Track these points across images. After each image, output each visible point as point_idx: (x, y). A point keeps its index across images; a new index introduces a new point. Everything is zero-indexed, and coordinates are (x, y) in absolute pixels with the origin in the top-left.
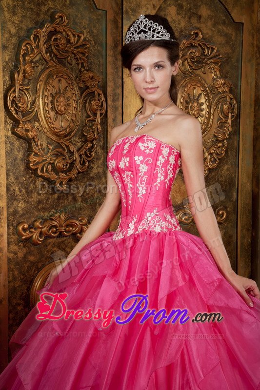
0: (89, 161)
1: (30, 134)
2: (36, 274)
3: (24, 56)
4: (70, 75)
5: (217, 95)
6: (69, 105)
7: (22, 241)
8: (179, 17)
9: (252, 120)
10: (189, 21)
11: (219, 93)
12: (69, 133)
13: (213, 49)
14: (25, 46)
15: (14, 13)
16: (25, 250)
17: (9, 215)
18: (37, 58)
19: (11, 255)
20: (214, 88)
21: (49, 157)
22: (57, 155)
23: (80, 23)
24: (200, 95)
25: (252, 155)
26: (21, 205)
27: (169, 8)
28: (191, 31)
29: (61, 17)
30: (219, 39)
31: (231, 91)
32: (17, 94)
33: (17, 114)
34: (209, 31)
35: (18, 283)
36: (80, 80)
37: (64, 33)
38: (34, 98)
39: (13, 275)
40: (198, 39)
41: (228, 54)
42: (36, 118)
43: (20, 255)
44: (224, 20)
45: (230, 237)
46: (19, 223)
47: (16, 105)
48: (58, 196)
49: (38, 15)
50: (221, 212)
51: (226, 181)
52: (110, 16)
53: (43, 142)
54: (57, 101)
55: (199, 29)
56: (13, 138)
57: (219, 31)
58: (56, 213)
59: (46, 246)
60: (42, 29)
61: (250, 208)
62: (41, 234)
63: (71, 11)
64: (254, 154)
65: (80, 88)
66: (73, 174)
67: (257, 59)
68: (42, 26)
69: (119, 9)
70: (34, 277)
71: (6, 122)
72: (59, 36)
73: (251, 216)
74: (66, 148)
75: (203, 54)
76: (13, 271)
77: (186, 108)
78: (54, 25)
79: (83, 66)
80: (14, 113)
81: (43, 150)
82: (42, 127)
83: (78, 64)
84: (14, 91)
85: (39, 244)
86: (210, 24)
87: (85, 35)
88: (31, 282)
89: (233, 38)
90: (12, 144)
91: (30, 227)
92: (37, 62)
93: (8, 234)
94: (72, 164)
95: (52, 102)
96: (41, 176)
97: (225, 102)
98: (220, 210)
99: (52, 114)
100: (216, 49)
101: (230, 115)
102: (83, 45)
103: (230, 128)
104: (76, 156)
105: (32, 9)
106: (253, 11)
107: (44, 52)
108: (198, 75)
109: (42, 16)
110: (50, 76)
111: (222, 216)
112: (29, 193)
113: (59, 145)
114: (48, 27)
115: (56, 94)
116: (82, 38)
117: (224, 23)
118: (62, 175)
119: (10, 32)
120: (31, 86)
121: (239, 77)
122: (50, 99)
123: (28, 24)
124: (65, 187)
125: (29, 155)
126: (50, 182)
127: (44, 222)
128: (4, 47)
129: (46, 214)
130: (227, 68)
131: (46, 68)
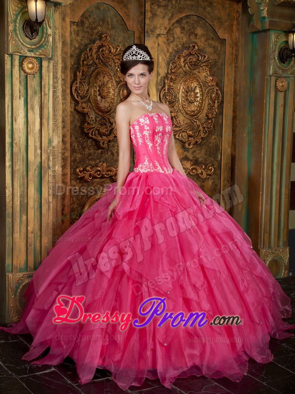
1: (86, 110)
2: (87, 201)
3: (83, 61)
4: (110, 73)
5: (208, 87)
6: (109, 92)
7: (78, 179)
8: (182, 35)
9: (232, 105)
10: (189, 39)
11: (209, 86)
12: (110, 111)
13: (205, 57)
14: (84, 55)
15: (78, 35)
16: (80, 185)
17: (71, 161)
18: (91, 62)
20: (205, 83)
21: (96, 126)
22: (102, 125)
23: (118, 40)
24: (196, 87)
25: (231, 129)
26: (79, 156)
27: (175, 29)
28: (190, 44)
29: (106, 36)
30: (209, 50)
31: (217, 85)
32: (78, 85)
33: (78, 97)
34: (202, 44)
35: (75, 206)
36: (116, 76)
37: (107, 47)
38: (87, 87)
39: (73, 200)
40: (195, 50)
41: (216, 60)
42: (89, 100)
43: (77, 188)
44: (212, 37)
45: (216, 185)
46: (77, 168)
47: (77, 92)
48: (101, 152)
49: (92, 35)
50: (210, 168)
51: (213, 147)
52: (137, 35)
54: (102, 90)
55: (195, 43)
56: (75, 113)
57: (209, 45)
58: (100, 162)
59: (93, 183)
60: (94, 44)
61: (230, 166)
62: (90, 175)
63: (112, 32)
64: (233, 128)
65: (116, 81)
66: (111, 137)
67: (235, 64)
68: (94, 42)
69: (143, 30)
70: (85, 203)
71: (71, 102)
72: (104, 48)
73: (230, 171)
74: (107, 120)
75: (198, 60)
76: (73, 197)
77: (187, 96)
78: (102, 42)
79: (118, 68)
80: (76, 97)
81: (93, 121)
82: (92, 106)
83: (116, 67)
84: (77, 83)
85: (89, 182)
86: (203, 39)
87: (120, 48)
88: (83, 206)
89: (219, 49)
90: (74, 117)
91: (83, 171)
92: (90, 65)
93: (71, 174)
94: (111, 130)
95: (99, 90)
96: (91, 138)
97: (213, 92)
98: (209, 166)
99: (99, 98)
100: (207, 57)
101: (216, 101)
102: (119, 54)
103: (217, 111)
104: (114, 125)
105: (88, 32)
106: (232, 31)
107: (95, 59)
108: (195, 74)
109: (94, 36)
110: (98, 74)
111: (211, 171)
113: (103, 118)
114: (98, 43)
115: (102, 85)
116: (119, 50)
117: (213, 39)
118: (104, 137)
119: (75, 46)
120: (87, 80)
121: (223, 75)
122: (98, 88)
123: (86, 41)
124: (106, 145)
125: (84, 124)
126: (97, 142)
127: (92, 167)
128: (71, 56)
129: (94, 163)
130: (215, 69)
131: (96, 69)
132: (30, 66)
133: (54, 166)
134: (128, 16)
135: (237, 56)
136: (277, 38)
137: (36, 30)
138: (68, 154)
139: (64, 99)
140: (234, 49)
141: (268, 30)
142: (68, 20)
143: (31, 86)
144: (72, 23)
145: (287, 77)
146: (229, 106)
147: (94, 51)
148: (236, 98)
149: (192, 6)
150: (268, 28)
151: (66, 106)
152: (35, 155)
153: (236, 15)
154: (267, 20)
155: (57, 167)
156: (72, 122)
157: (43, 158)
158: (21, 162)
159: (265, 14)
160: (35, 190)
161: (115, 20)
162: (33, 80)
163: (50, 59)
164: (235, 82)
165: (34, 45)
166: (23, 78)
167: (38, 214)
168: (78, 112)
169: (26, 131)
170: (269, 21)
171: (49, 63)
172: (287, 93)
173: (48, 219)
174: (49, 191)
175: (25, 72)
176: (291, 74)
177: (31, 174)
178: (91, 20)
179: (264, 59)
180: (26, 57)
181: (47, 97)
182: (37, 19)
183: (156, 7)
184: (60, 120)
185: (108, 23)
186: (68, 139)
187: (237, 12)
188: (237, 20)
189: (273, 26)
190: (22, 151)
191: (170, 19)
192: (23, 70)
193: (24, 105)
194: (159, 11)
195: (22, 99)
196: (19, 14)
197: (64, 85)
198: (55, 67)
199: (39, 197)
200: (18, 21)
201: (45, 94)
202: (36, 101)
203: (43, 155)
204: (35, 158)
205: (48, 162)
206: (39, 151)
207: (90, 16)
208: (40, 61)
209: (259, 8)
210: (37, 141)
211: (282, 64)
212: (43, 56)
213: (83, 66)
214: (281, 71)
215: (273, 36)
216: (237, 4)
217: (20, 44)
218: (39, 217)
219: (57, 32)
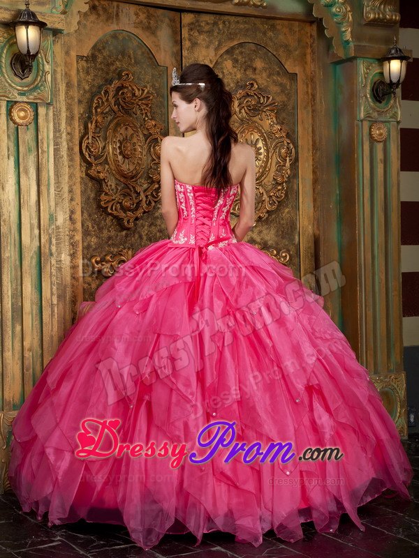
0: (155, 202)
1: (102, 176)
3: (96, 108)
4: (135, 123)
5: (274, 140)
6: (135, 150)
7: (95, 273)
8: (235, 70)
9: (311, 163)
10: (245, 74)
11: (277, 138)
12: (136, 175)
13: (268, 98)
14: (97, 100)
15: (88, 73)
16: (97, 282)
17: (83, 248)
18: (107, 110)
19: (86, 286)
20: (270, 134)
21: (117, 197)
22: (125, 196)
23: (144, 78)
24: (257, 140)
25: (312, 198)
26: (94, 240)
27: (225, 62)
28: (247, 81)
29: (127, 74)
30: (275, 89)
31: (288, 136)
32: (90, 141)
33: (90, 157)
34: (264, 82)
36: (144, 128)
37: (130, 88)
38: (104, 144)
40: (253, 89)
41: (284, 102)
42: (106, 162)
43: (94, 286)
44: (278, 71)
46: (92, 257)
47: (90, 150)
48: (126, 234)
49: (107, 73)
50: (284, 255)
51: (287, 224)
52: (171, 71)
53: (112, 183)
54: (125, 147)
55: (254, 80)
56: (87, 180)
57: (274, 81)
58: (125, 249)
60: (111, 85)
61: (313, 251)
62: (111, 268)
63: (136, 69)
64: (314, 197)
65: (144, 135)
66: (139, 213)
67: (312, 106)
68: (110, 82)
69: (179, 65)
71: (81, 165)
72: (126, 90)
73: (314, 259)
74: (132, 189)
75: (259, 102)
78: (122, 82)
79: (147, 116)
80: (87, 157)
81: (113, 190)
82: (111, 169)
83: (143, 114)
84: (88, 138)
86: (264, 75)
87: (148, 88)
89: (288, 87)
90: (86, 184)
91: (101, 261)
92: (107, 113)
93: (83, 266)
94: (139, 203)
95: (120, 148)
96: (111, 214)
97: (282, 146)
98: (283, 252)
99: (120, 157)
100: (271, 98)
101: (288, 159)
102: (146, 98)
103: (289, 172)
104: (142, 196)
105: (102, 69)
106: (306, 63)
107: (113, 104)
108: (256, 122)
109: (111, 75)
110: (118, 125)
111: (286, 258)
112: (101, 229)
113: (127, 186)
114: (116, 83)
115: (123, 140)
116: (146, 91)
117: (278, 74)
118: (129, 213)
119: (84, 89)
120: (102, 134)
121: (295, 123)
122: (118, 145)
123: (99, 81)
124: (132, 225)
125: (101, 194)
126: (119, 220)
127: (114, 256)
128: (80, 102)
129: (116, 250)
130: (284, 115)
131: (114, 118)
132: (22, 114)
133: (59, 254)
134: (158, 46)
135: (313, 96)
136: (367, 69)
137: (28, 65)
138: (78, 237)
139: (71, 159)
140: (310, 86)
141: (354, 58)
142: (73, 54)
143: (24, 142)
144: (80, 58)
145: (385, 122)
146: (307, 165)
147: (111, 94)
148: (316, 153)
149: (247, 30)
150: (353, 55)
151: (75, 169)
152: (31, 237)
153: (309, 41)
154: (352, 45)
155: (63, 256)
156: (83, 193)
157: (43, 240)
158: (12, 247)
159: (348, 36)
160: (32, 287)
161: (140, 53)
162: (26, 133)
163: (49, 104)
164: (313, 131)
165: (26, 87)
166: (12, 130)
167: (37, 323)
168: (92, 178)
169: (17, 203)
170: (355, 46)
171: (47, 110)
172: (388, 143)
173: (52, 330)
174: (51, 289)
175: (15, 123)
176: (391, 117)
177: (26, 263)
178: (106, 53)
179: (352, 97)
180: (16, 102)
181: (46, 155)
182: (28, 51)
183: (196, 34)
184: (66, 189)
185: (129, 56)
186: (78, 216)
187: (311, 36)
188: (311, 47)
189: (361, 53)
190: (13, 231)
191: (216, 49)
192: (12, 119)
193: (15, 168)
194: (201, 39)
195: (12, 159)
196: (5, 46)
197: (70, 140)
198: (56, 116)
199: (39, 297)
200: (4, 56)
201: (43, 152)
202: (30, 161)
203: (42, 236)
204: (32, 240)
205: (50, 246)
206: (36, 232)
207: (104, 48)
208: (35, 107)
209: (339, 28)
210: (34, 216)
211: (378, 104)
212: (39, 101)
213: (97, 115)
214: (375, 114)
215: (362, 67)
216: (311, 25)
217: (7, 85)
218: (39, 326)
219: (59, 70)
